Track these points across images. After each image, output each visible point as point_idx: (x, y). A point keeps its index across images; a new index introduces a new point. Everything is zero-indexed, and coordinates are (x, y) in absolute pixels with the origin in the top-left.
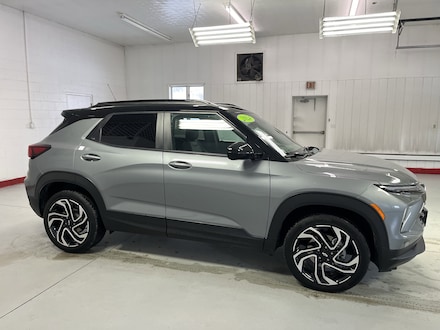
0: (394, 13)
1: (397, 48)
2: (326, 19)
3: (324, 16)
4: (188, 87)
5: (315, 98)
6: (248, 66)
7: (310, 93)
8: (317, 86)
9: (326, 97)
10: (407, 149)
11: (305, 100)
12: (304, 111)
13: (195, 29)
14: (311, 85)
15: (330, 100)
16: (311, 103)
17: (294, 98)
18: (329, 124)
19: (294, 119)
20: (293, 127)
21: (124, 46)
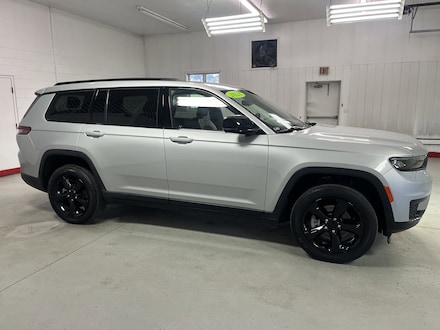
1: (411, 32)
2: (332, 7)
3: (331, 4)
4: (204, 74)
5: (328, 84)
6: (262, 53)
7: (324, 78)
8: (330, 71)
9: (339, 82)
10: (420, 133)
11: (318, 85)
12: (317, 97)
13: (207, 20)
14: (324, 71)
15: (344, 86)
16: (325, 88)
17: (307, 83)
18: (342, 109)
19: (308, 104)
20: (307, 112)
21: (143, 36)
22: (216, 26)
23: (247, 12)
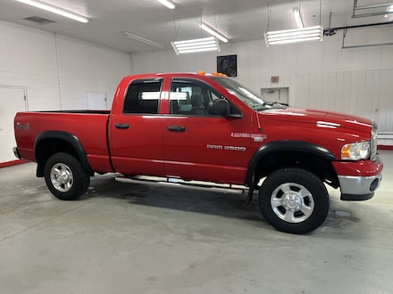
0: (319, 27)
1: (343, 48)
2: (269, 33)
3: (268, 31)
5: (279, 90)
6: (225, 66)
7: (275, 86)
8: (281, 80)
9: (288, 88)
11: (271, 91)
13: (175, 43)
14: (275, 80)
15: (291, 91)
16: (277, 93)
17: (262, 89)
21: (130, 54)
22: (183, 47)
23: (211, 36)
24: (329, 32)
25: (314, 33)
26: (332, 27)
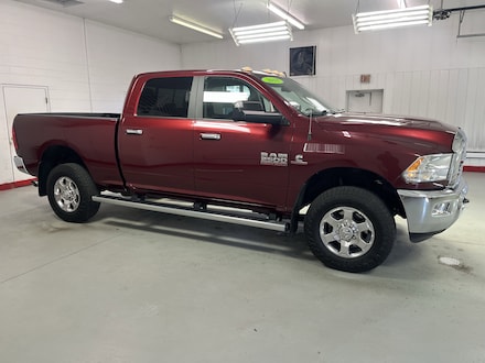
0: (427, 6)
2: (359, 15)
5: (370, 93)
6: (301, 61)
7: (365, 87)
8: (372, 79)
9: (382, 91)
11: (360, 94)
13: (234, 29)
14: (365, 79)
15: (386, 94)
16: (367, 97)
17: (348, 92)
22: (245, 35)
23: (278, 19)
24: (441, 14)
25: (421, 15)
26: (445, 8)
